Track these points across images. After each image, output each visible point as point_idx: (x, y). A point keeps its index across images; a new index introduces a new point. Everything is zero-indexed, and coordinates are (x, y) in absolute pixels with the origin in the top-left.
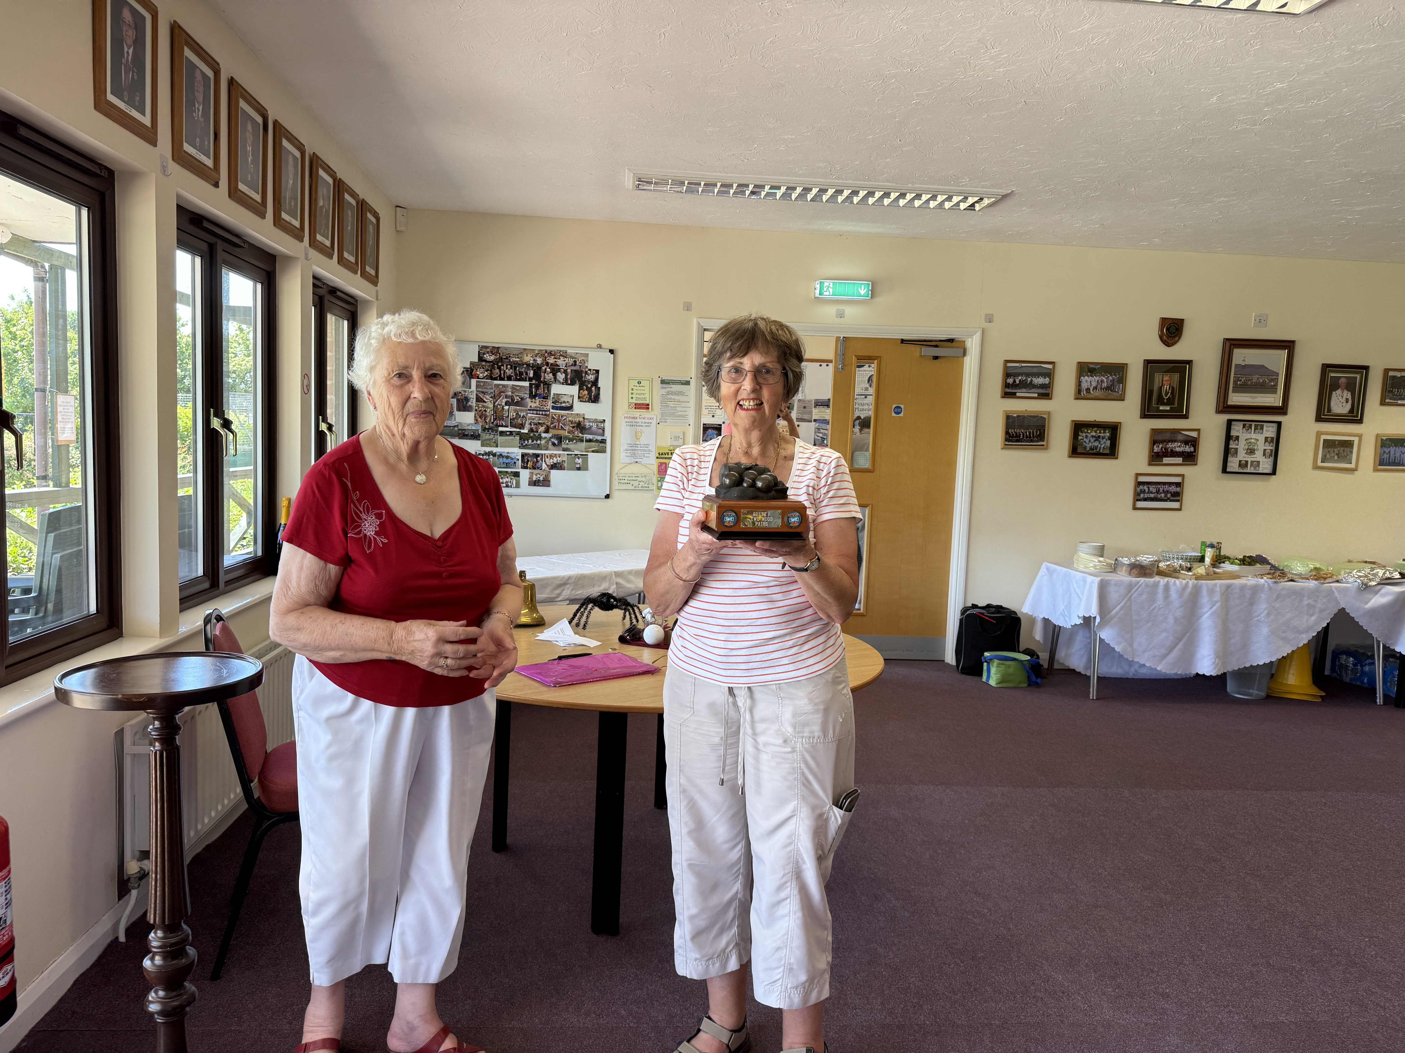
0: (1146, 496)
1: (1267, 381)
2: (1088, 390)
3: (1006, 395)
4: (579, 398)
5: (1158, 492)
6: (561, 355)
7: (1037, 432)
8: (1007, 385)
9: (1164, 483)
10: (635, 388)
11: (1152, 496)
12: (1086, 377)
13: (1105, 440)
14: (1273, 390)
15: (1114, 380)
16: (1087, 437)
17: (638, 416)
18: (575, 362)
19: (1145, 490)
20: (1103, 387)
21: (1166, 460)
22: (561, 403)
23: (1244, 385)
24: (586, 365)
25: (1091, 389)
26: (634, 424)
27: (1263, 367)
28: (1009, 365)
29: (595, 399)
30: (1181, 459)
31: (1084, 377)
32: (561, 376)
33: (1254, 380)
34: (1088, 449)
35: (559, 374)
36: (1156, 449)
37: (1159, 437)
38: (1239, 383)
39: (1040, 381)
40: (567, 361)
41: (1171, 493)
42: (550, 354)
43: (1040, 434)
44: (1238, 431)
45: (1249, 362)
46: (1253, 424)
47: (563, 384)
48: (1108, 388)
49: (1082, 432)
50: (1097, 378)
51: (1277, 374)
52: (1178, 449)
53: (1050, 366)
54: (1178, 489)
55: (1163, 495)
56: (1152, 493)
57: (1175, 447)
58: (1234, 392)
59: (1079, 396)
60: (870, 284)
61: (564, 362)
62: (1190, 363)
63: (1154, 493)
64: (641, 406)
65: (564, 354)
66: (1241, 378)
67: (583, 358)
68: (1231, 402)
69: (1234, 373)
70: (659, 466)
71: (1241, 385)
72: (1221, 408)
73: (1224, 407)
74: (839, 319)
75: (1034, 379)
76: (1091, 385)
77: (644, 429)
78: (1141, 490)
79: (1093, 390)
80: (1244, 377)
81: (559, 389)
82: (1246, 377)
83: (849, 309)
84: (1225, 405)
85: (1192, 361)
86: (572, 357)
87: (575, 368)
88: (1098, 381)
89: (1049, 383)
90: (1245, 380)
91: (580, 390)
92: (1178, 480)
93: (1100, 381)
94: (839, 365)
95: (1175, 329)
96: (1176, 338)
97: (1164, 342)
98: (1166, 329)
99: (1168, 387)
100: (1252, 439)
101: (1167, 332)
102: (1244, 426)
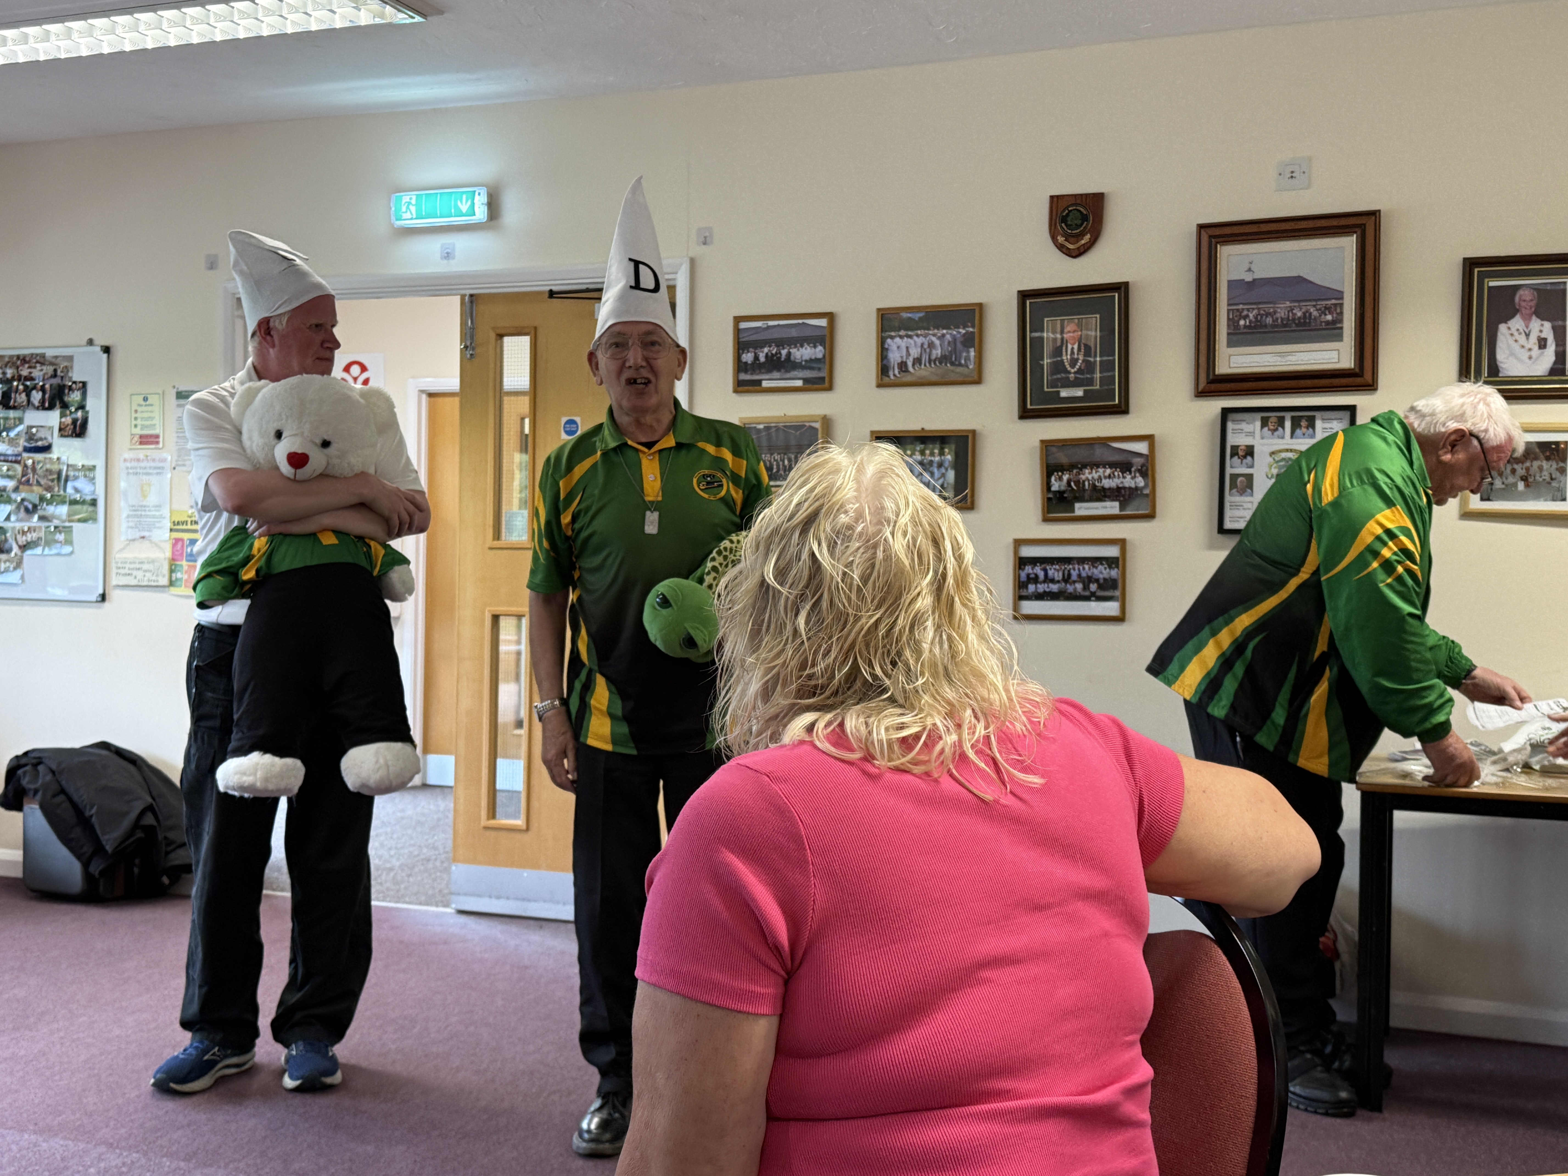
0: (1041, 588)
1: (1315, 313)
2: (903, 366)
3: (742, 387)
4: (60, 430)
5: (1067, 579)
6: (37, 362)
8: (740, 367)
9: (1082, 560)
10: (139, 409)
11: (1054, 588)
12: (898, 340)
13: (943, 470)
14: (1332, 331)
15: (955, 339)
17: (141, 456)
18: (55, 370)
19: (1036, 575)
20: (934, 357)
21: (1081, 509)
22: (37, 441)
23: (1255, 327)
24: (70, 374)
25: (910, 364)
26: (138, 471)
27: (1300, 280)
28: (743, 325)
29: (79, 430)
30: (1117, 504)
31: (892, 338)
32: (36, 396)
33: (1282, 314)
35: (34, 392)
36: (1056, 486)
37: (1063, 458)
38: (1242, 322)
39: (805, 353)
40: (44, 371)
41: (1097, 581)
42: (24, 360)
44: (1251, 434)
45: (1261, 272)
46: (1288, 416)
47: (37, 408)
48: (943, 359)
50: (920, 340)
51: (1340, 295)
52: (1107, 483)
53: (823, 322)
54: (1114, 573)
55: (1079, 586)
56: (1053, 581)
57: (1100, 479)
58: (1230, 344)
59: (886, 379)
60: (484, 191)
61: (42, 373)
62: (1122, 288)
63: (1058, 582)
64: (148, 440)
65: (42, 360)
66: (1248, 310)
67: (65, 364)
68: (1222, 368)
69: (1229, 300)
70: (174, 545)
71: (1245, 326)
72: (1202, 384)
73: (1210, 382)
74: (446, 261)
75: (793, 351)
76: (908, 354)
77: (154, 479)
78: (1028, 575)
79: (913, 365)
80: (1253, 309)
81: (34, 418)
82: (1259, 309)
83: (461, 243)
84: (1211, 377)
85: (1126, 285)
86: (51, 364)
87: (55, 381)
88: (922, 345)
89: (824, 356)
90: (1251, 315)
91: (61, 417)
92: (1112, 552)
93: (926, 346)
94: (466, 347)
95: (1085, 218)
96: (1088, 236)
97: (1061, 248)
98: (1064, 220)
99: (1076, 347)
100: (1287, 450)
101: (1066, 225)
102: (1265, 423)
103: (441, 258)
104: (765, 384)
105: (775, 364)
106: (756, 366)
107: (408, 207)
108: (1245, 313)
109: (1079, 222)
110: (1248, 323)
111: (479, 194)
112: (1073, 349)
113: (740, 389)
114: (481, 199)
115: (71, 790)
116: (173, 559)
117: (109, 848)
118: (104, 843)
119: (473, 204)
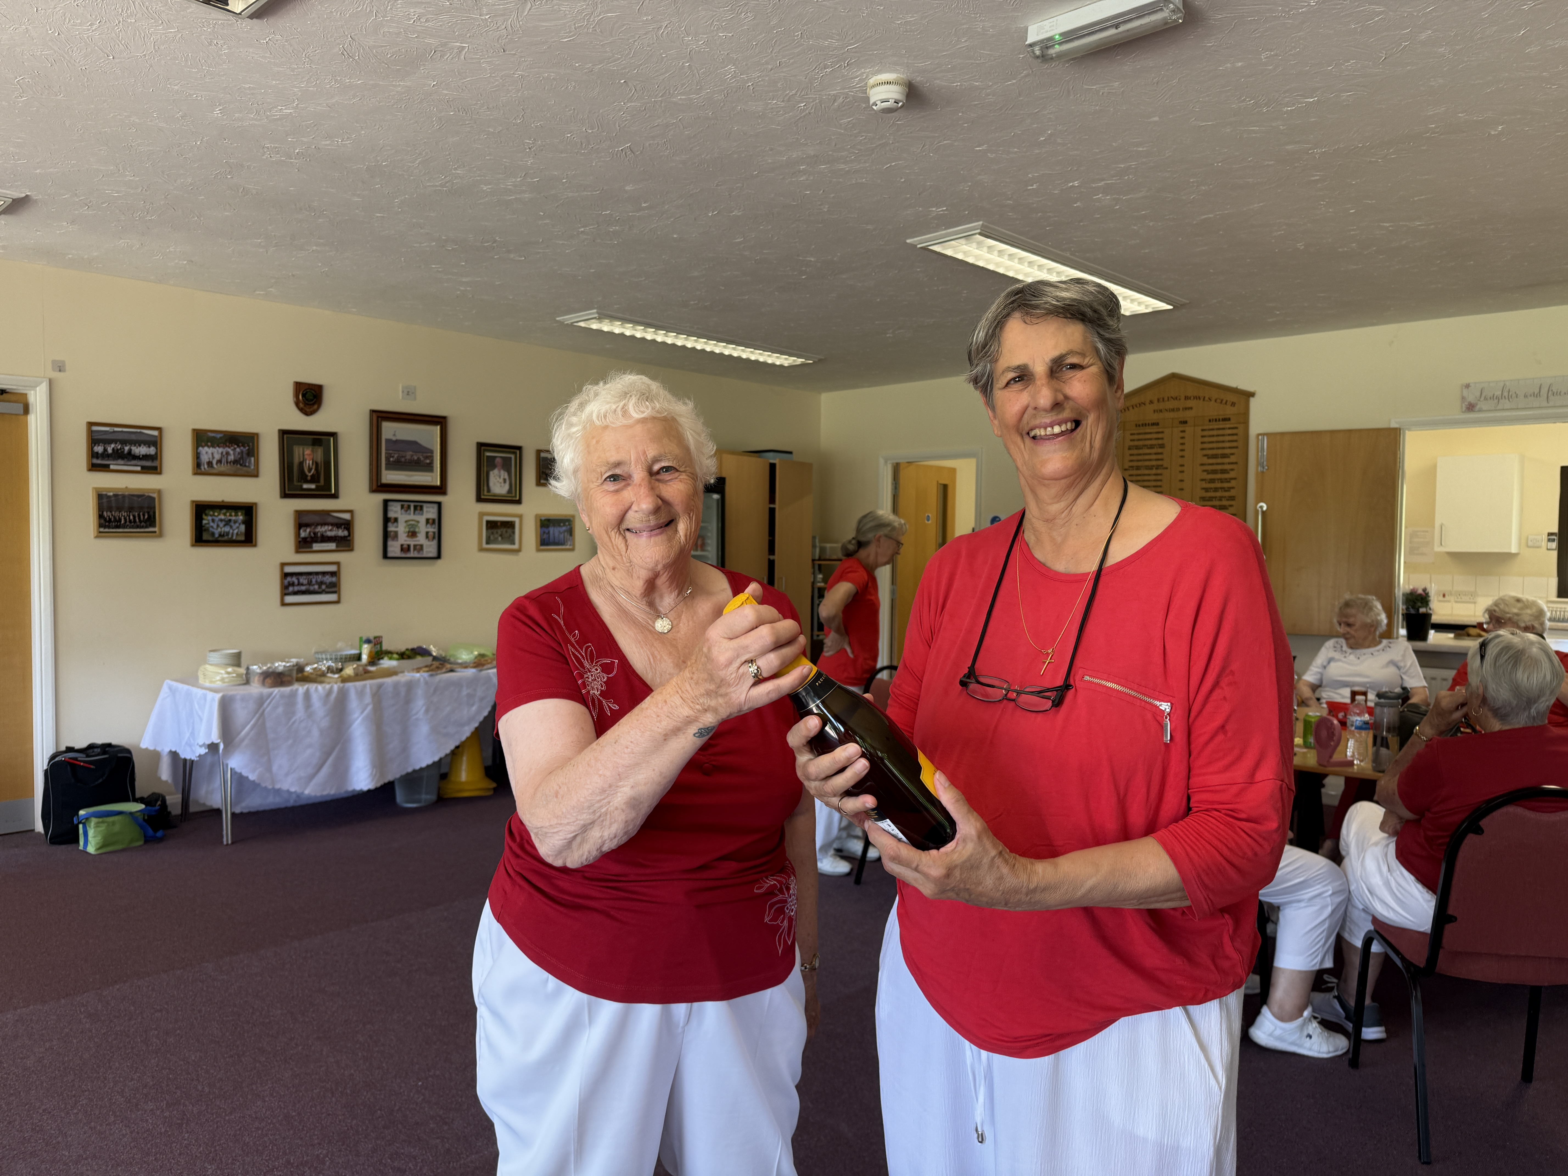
0: (296, 589)
1: (422, 459)
2: (210, 464)
3: (93, 467)
5: (310, 583)
7: (144, 515)
8: (93, 455)
9: (317, 573)
11: (303, 588)
12: (206, 449)
13: (237, 525)
14: (429, 468)
15: (242, 452)
16: (213, 521)
19: (294, 582)
20: (229, 460)
21: (316, 546)
23: (397, 462)
25: (214, 462)
27: (415, 443)
28: (95, 428)
30: (334, 544)
31: (203, 447)
33: (408, 457)
34: (217, 536)
36: (303, 534)
37: (306, 520)
38: (391, 459)
39: (142, 450)
41: (325, 583)
43: (149, 516)
44: (396, 512)
45: (400, 436)
46: (412, 505)
48: (235, 462)
49: (206, 515)
50: (220, 450)
51: (432, 452)
52: (329, 534)
53: (155, 433)
54: (334, 579)
55: (316, 587)
56: (302, 585)
57: (326, 531)
59: (199, 471)
62: (334, 435)
63: (305, 585)
66: (393, 454)
68: (385, 480)
69: (385, 448)
71: (393, 461)
72: (374, 487)
73: (378, 486)
75: (133, 448)
76: (213, 458)
78: (289, 582)
79: (217, 464)
80: (396, 453)
82: (401, 454)
84: (378, 483)
85: (336, 434)
88: (222, 453)
89: (156, 453)
90: (393, 457)
92: (333, 568)
93: (224, 453)
95: (313, 396)
96: (315, 406)
97: (300, 409)
98: (302, 395)
99: (311, 462)
100: (412, 520)
101: (303, 398)
102: (402, 507)
104: (112, 467)
105: (118, 455)
106: (105, 455)
112: (309, 463)
113: (94, 469)
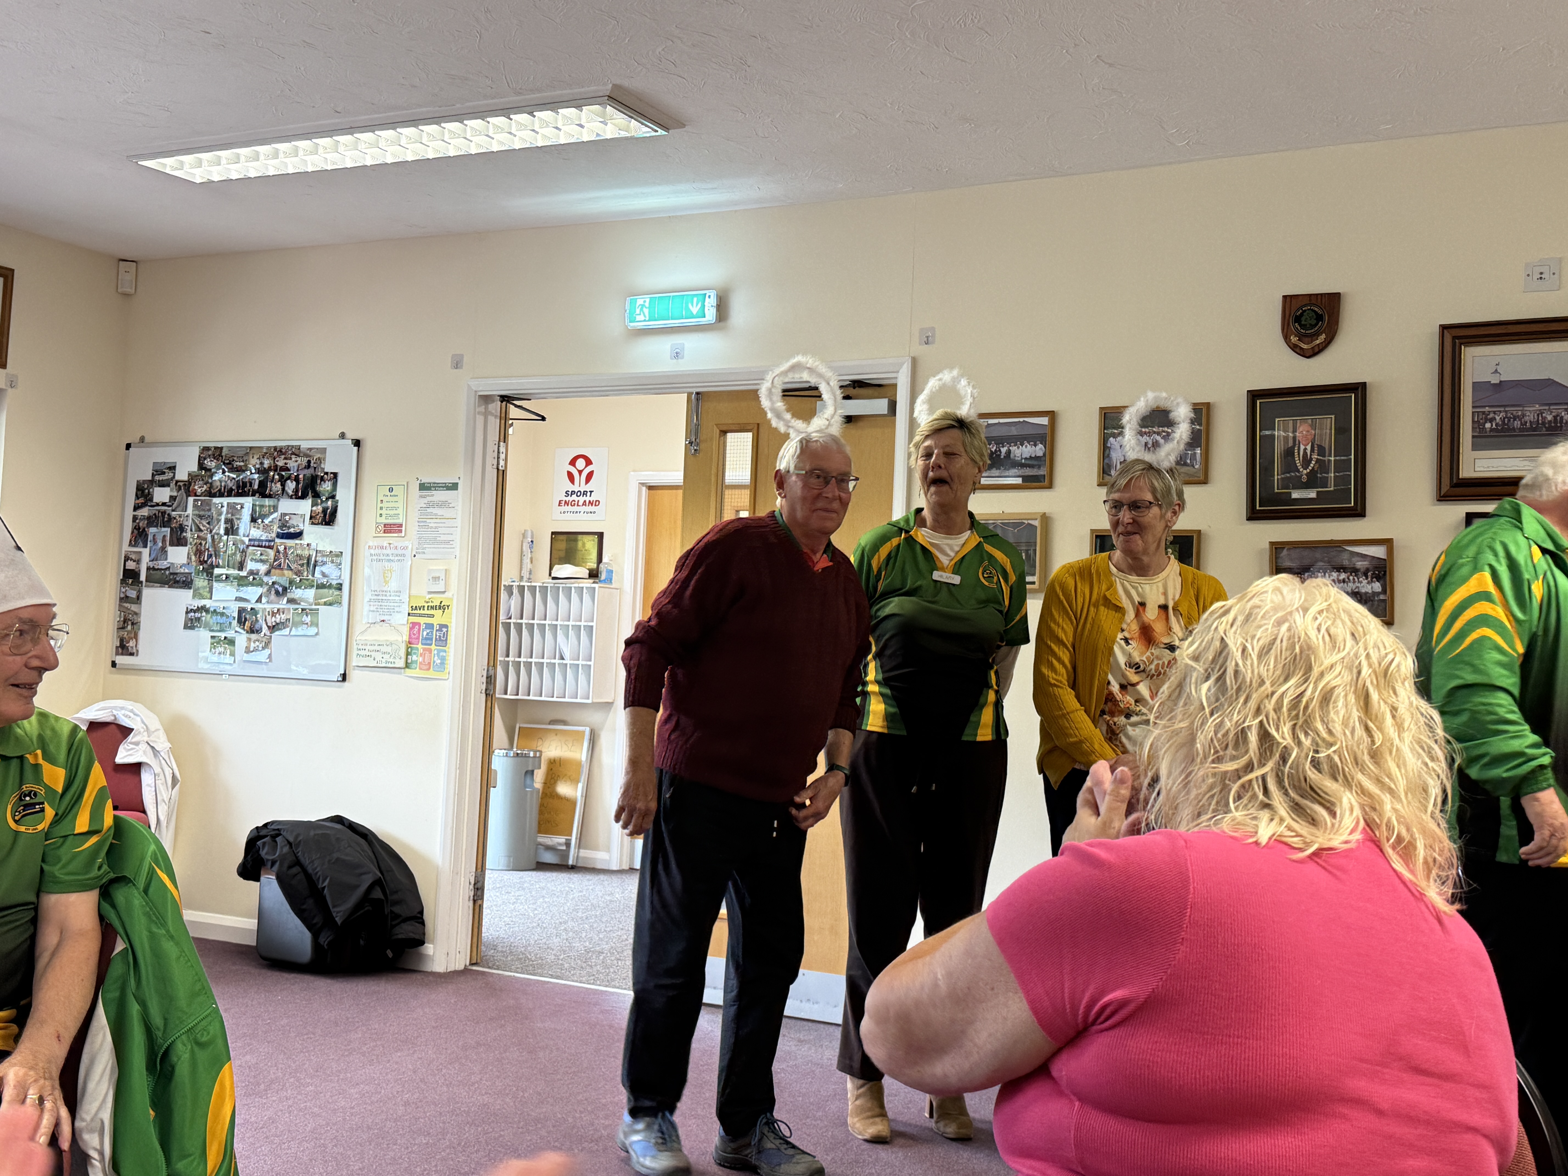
4: (311, 518)
6: (293, 454)
10: (385, 499)
17: (385, 544)
18: (309, 462)
22: (289, 528)
24: (322, 466)
26: (382, 557)
27: (1550, 383)
29: (328, 518)
32: (291, 486)
33: (1530, 417)
35: (289, 482)
37: (1293, 561)
38: (1488, 425)
39: (1027, 451)
40: (299, 462)
42: (280, 451)
45: (1509, 374)
47: (291, 497)
53: (1044, 421)
58: (1475, 447)
60: (713, 294)
61: (297, 464)
62: (1359, 389)
64: (391, 528)
65: (297, 452)
66: (1494, 412)
67: (319, 455)
68: (1467, 471)
69: (1473, 402)
70: (411, 629)
71: (1491, 430)
72: (1445, 488)
73: (1454, 486)
74: (675, 361)
77: (395, 566)
80: (1500, 412)
81: (287, 506)
82: (1506, 412)
83: (690, 343)
84: (1455, 481)
85: (1364, 385)
86: (306, 455)
87: (308, 472)
89: (1045, 454)
90: (1498, 418)
91: (312, 506)
94: (691, 443)
95: (1319, 318)
96: (1323, 336)
97: (1294, 348)
98: (1298, 319)
99: (1309, 447)
101: (1300, 325)
103: (671, 358)
107: (641, 310)
108: (1491, 415)
109: (1314, 322)
110: (1494, 426)
111: (709, 297)
112: (1305, 449)
114: (711, 301)
115: (306, 861)
116: (410, 643)
117: (339, 920)
118: (334, 915)
119: (703, 306)
